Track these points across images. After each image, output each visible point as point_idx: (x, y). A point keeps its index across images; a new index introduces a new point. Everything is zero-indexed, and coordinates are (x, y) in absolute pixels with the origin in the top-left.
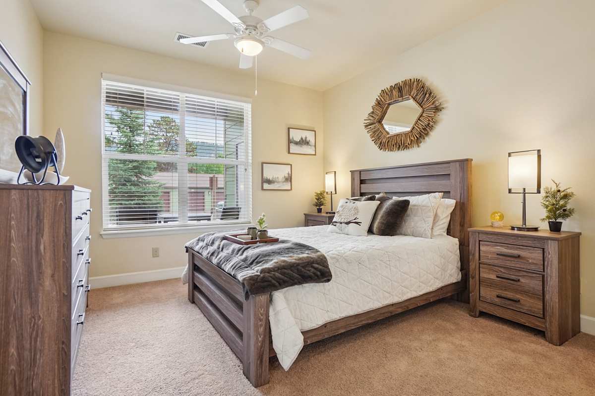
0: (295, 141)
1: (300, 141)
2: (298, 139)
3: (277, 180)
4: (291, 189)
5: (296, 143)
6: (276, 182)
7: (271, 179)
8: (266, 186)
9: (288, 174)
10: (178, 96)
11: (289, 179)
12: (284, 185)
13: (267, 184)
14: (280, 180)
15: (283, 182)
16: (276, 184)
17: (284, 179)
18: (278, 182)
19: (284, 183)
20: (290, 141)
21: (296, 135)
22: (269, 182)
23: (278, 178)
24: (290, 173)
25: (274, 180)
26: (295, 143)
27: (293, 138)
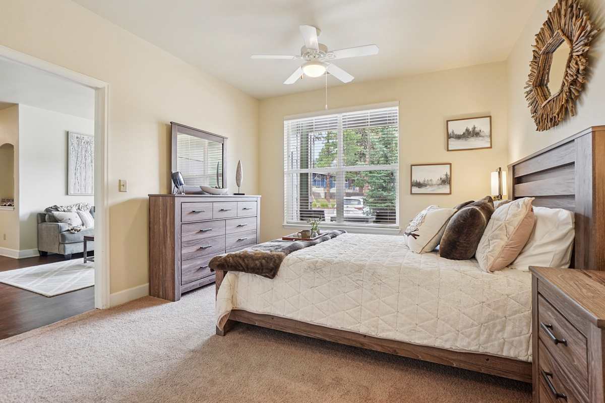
0: (456, 135)
1: (464, 133)
2: (460, 131)
3: (430, 183)
4: (450, 193)
5: (458, 137)
6: (429, 185)
7: (421, 182)
8: (415, 190)
9: (446, 175)
10: (337, 117)
11: (447, 181)
12: (439, 188)
13: (417, 188)
14: (434, 182)
15: (438, 185)
16: (428, 187)
17: (440, 182)
18: (432, 185)
19: (441, 186)
20: (449, 137)
21: (458, 128)
22: (419, 185)
23: (431, 180)
24: (449, 174)
25: (426, 182)
26: (456, 138)
27: (453, 132)
